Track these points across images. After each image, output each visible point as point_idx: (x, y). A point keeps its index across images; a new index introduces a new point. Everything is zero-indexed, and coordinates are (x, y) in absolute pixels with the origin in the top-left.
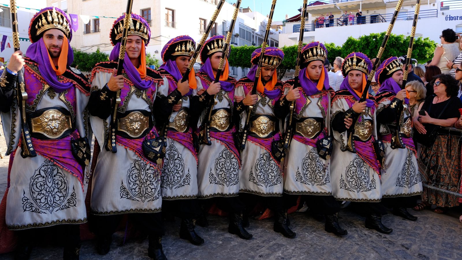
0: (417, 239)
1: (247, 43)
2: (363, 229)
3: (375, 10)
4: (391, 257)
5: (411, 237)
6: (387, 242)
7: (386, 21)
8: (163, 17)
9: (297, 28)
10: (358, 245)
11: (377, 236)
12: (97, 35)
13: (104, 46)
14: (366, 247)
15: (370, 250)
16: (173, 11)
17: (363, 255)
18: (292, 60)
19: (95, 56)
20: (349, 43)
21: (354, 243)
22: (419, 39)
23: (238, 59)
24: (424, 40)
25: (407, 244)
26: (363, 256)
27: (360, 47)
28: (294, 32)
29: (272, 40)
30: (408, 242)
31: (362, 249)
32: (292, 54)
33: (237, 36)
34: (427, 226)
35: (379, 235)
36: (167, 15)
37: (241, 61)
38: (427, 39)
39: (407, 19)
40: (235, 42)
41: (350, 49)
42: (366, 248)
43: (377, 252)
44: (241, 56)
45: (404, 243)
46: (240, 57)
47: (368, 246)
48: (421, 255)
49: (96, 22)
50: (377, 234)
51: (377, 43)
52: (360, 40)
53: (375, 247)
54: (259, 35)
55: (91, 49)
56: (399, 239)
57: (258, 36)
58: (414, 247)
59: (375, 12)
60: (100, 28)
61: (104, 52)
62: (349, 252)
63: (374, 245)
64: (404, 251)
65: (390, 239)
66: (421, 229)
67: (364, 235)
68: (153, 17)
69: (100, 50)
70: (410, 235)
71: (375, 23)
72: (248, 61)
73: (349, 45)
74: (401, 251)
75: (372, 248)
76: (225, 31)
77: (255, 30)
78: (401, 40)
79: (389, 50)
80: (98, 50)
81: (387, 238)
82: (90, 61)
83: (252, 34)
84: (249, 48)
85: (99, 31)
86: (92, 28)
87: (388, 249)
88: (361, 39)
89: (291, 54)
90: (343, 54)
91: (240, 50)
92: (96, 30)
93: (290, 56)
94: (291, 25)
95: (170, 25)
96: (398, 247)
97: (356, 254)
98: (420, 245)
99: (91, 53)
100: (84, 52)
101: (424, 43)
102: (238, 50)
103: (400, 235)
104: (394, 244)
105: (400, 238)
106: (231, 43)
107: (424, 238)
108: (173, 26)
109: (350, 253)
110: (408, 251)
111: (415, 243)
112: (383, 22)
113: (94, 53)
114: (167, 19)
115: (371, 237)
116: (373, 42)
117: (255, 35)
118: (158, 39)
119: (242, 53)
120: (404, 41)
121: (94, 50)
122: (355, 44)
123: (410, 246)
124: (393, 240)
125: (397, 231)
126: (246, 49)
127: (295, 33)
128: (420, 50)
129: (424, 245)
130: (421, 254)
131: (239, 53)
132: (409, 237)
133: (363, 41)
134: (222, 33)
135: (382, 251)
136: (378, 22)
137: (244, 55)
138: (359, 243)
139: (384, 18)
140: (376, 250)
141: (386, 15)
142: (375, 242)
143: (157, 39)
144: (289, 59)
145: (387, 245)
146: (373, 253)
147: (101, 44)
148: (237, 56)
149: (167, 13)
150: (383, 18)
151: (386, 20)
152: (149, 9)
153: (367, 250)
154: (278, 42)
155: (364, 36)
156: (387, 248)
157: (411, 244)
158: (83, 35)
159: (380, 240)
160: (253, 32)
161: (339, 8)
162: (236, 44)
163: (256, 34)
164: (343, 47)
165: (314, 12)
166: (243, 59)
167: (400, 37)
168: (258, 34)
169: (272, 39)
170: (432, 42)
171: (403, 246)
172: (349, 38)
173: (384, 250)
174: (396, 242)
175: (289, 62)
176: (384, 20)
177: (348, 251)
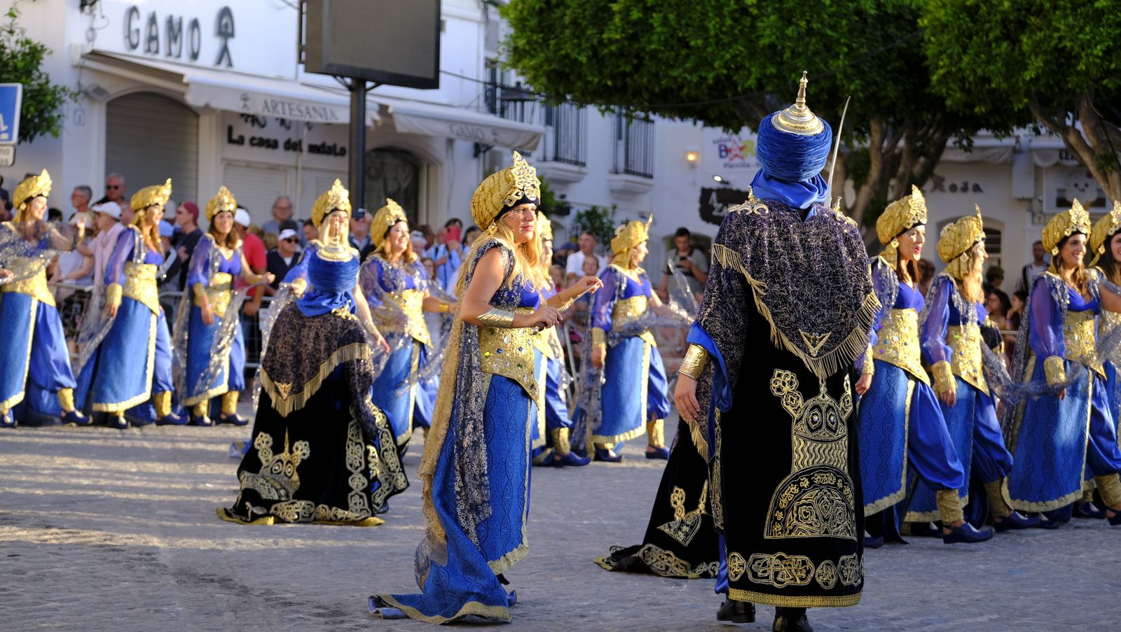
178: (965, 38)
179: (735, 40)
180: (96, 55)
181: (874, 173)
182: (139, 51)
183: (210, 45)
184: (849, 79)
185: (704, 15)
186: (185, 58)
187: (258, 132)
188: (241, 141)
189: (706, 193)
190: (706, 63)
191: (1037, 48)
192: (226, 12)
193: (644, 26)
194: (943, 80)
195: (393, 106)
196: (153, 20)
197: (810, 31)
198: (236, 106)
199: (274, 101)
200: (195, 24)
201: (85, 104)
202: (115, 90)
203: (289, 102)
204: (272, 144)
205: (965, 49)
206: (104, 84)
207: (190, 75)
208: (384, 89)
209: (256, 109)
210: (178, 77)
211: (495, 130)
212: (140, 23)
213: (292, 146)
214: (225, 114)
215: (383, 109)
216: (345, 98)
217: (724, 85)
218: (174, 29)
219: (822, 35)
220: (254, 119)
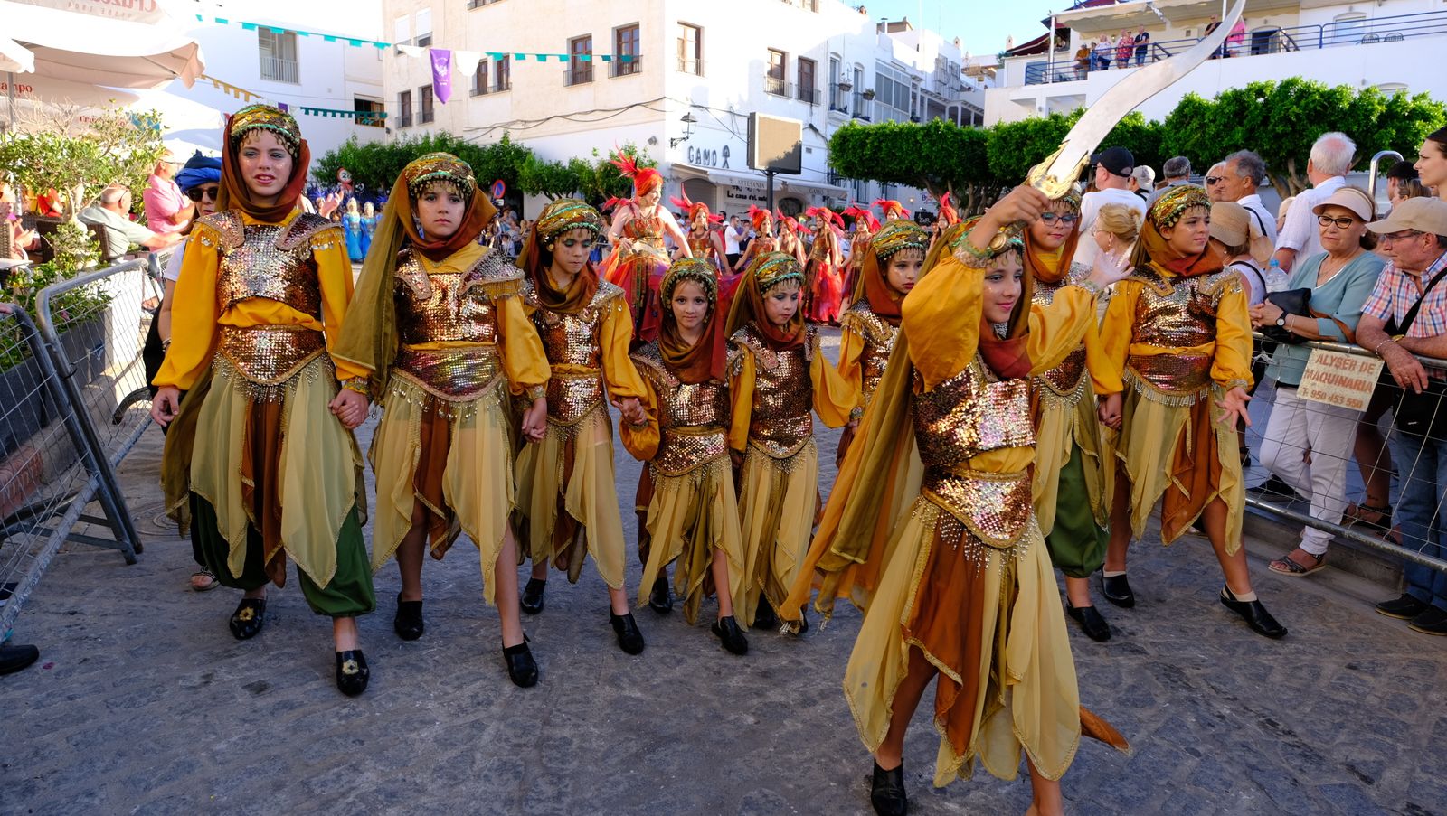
0: (1400, 747)
1: (896, 115)
2: (1215, 698)
3: (1268, 18)
4: (1312, 809)
5: (1380, 737)
6: (1298, 751)
7: (1297, 48)
8: (672, 49)
9: (1038, 73)
10: (1197, 754)
11: (1261, 724)
12: (503, 97)
13: (520, 126)
14: (1226, 766)
15: (1236, 777)
16: (698, 31)
17: (1213, 795)
18: (1017, 159)
19: (498, 152)
20: (1186, 110)
21: (1182, 747)
22: (1398, 97)
23: (870, 159)
24: (1414, 99)
25: (1365, 763)
26: (1213, 801)
27: (1217, 122)
28: (1026, 83)
29: (965, 107)
30: (1370, 756)
31: (1209, 772)
32: (1020, 145)
33: (868, 95)
34: (1434, 696)
35: (1269, 721)
36: (683, 42)
37: (877, 165)
38: (1423, 96)
39: (1363, 41)
40: (865, 114)
41: (1189, 128)
42: (1222, 770)
43: (1260, 787)
44: (877, 149)
45: (1356, 756)
46: (875, 153)
47: (1230, 761)
48: (1418, 808)
49: (503, 64)
50: (1262, 719)
51: (1269, 110)
52: (1218, 102)
53: (1253, 768)
54: (931, 94)
55: (489, 134)
56: (1337, 741)
57: (927, 97)
58: (1391, 776)
59: (1266, 22)
60: (511, 79)
61: (520, 143)
62: (1163, 782)
63: (1253, 760)
64: (1356, 788)
65: (1306, 741)
66: (1414, 707)
67: (1217, 720)
68: (644, 47)
69: (511, 139)
70: (1377, 730)
71: (1266, 53)
72: (898, 165)
73: (1185, 116)
74: (1346, 789)
75: (1245, 772)
76: (837, 82)
77: (920, 80)
78: (1340, 100)
79: (1304, 130)
80: (505, 139)
81: (1295, 736)
82: (485, 166)
83: (911, 90)
84: (901, 129)
85: (508, 88)
86: (491, 80)
87: (1302, 778)
88: (1224, 98)
89: (1017, 143)
90: (1166, 142)
91: (876, 134)
92: (502, 85)
93: (1014, 150)
94: (1021, 63)
95: (691, 67)
96: (1334, 771)
97: (1189, 790)
98: (1413, 770)
99: (489, 147)
100: (472, 143)
101: (1414, 109)
102: (869, 135)
103: (1341, 726)
104: (1321, 758)
105: (1342, 737)
106: (854, 117)
107: (1425, 742)
108: (698, 70)
109: (1170, 785)
110: (1371, 792)
111: (1394, 759)
112: (1288, 50)
113: (495, 146)
114: (683, 53)
115: (1240, 728)
116: (1256, 108)
117: (919, 94)
118: (657, 106)
119: (880, 142)
120: (1353, 105)
121: (496, 138)
122: (1203, 115)
123: (1379, 773)
124: (1316, 744)
125: (1332, 709)
126: (892, 131)
127: (1030, 87)
128: (1399, 130)
129: (1425, 769)
130: (1418, 804)
131: (872, 143)
132: (1372, 736)
133: (1228, 104)
134: (829, 88)
135: (1279, 786)
136: (1273, 51)
137: (887, 146)
138: (1201, 749)
139: (1293, 38)
140: (1260, 779)
141: (1300, 31)
142: (1254, 747)
143: (653, 106)
144: (1011, 158)
145: (1298, 762)
146: (1246, 789)
147: (514, 123)
148: (867, 152)
149: (682, 37)
150: (1290, 40)
151: (1298, 44)
152: (634, 28)
153: (1226, 776)
154: (982, 111)
155: (1230, 91)
156: (1297, 774)
157: (1380, 763)
158: (470, 100)
159: (1273, 740)
160: (914, 85)
161: (1159, 14)
162: (867, 119)
163: (922, 90)
164: (1169, 122)
165: (1087, 26)
166: (882, 159)
167: (1341, 93)
168: (927, 92)
169: (966, 103)
170: (1436, 105)
171: (1352, 768)
172: (1186, 97)
173: (1287, 782)
174: (1328, 751)
175: (1009, 166)
176: (1291, 45)
177: (1162, 776)
178: (1001, 151)
179: (913, 153)
180: (676, 165)
181: (970, 203)
182: (694, 163)
183: (720, 160)
184: (958, 167)
185: (902, 143)
186: (711, 165)
187: (739, 193)
188: (732, 196)
189: (917, 214)
190: (902, 162)
191: (1029, 153)
192: (726, 148)
193: (878, 149)
194: (994, 166)
195: (788, 181)
196: (698, 151)
197: (943, 148)
198: (728, 183)
199: (742, 181)
200: (714, 152)
201: (672, 182)
202: (684, 177)
203: (747, 181)
204: (745, 197)
205: (1001, 154)
206: (680, 176)
207: (710, 171)
208: (780, 175)
209: (736, 183)
210: (705, 172)
211: (828, 190)
212: (694, 153)
213: (754, 198)
214: (726, 186)
215: (784, 183)
216: (765, 179)
217: (909, 170)
218: (706, 155)
219: (946, 150)
220: (737, 187)
